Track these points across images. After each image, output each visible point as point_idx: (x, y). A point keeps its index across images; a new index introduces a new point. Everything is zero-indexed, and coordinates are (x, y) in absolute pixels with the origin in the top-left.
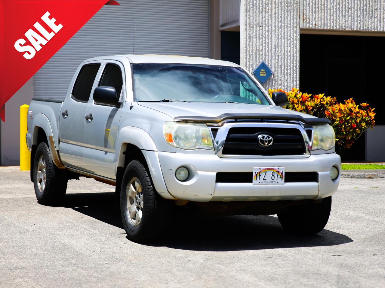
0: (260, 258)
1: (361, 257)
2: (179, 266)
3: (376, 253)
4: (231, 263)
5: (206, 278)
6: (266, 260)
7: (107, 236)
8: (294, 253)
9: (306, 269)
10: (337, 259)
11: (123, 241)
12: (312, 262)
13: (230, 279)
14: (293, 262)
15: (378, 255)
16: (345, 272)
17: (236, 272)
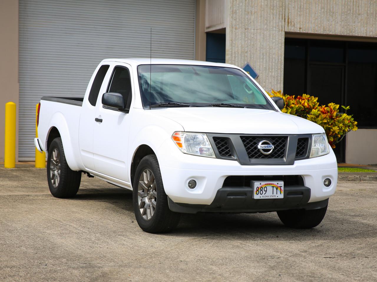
0: (253, 259)
1: (353, 259)
2: (171, 266)
3: (367, 256)
4: (224, 264)
5: (200, 279)
6: (258, 262)
7: (97, 235)
8: (286, 255)
9: (299, 271)
10: (329, 262)
11: (113, 240)
12: (304, 264)
13: (224, 280)
14: (286, 264)
15: (369, 258)
16: (339, 275)
17: (230, 273)
